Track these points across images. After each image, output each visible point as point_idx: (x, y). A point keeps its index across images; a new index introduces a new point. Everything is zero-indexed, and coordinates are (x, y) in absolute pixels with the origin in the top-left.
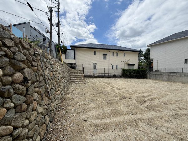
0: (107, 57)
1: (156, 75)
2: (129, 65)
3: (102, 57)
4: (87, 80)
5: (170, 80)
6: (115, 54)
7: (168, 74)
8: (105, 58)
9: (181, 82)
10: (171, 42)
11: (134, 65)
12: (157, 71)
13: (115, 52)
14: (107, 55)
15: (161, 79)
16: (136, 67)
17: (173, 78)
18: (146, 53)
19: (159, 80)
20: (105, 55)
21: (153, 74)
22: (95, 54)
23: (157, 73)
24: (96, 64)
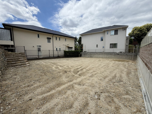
0: (51, 40)
1: (84, 54)
2: (69, 48)
3: (47, 40)
4: (31, 62)
5: (91, 57)
6: (58, 39)
7: (90, 53)
8: (49, 42)
9: (95, 57)
10: (91, 34)
11: (72, 48)
12: (85, 52)
13: (58, 37)
14: (51, 38)
15: (87, 56)
16: (73, 49)
17: (92, 55)
18: (79, 40)
19: (86, 57)
20: (49, 39)
21: (83, 54)
22: (38, 37)
23: (85, 53)
24: (40, 46)
